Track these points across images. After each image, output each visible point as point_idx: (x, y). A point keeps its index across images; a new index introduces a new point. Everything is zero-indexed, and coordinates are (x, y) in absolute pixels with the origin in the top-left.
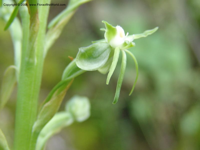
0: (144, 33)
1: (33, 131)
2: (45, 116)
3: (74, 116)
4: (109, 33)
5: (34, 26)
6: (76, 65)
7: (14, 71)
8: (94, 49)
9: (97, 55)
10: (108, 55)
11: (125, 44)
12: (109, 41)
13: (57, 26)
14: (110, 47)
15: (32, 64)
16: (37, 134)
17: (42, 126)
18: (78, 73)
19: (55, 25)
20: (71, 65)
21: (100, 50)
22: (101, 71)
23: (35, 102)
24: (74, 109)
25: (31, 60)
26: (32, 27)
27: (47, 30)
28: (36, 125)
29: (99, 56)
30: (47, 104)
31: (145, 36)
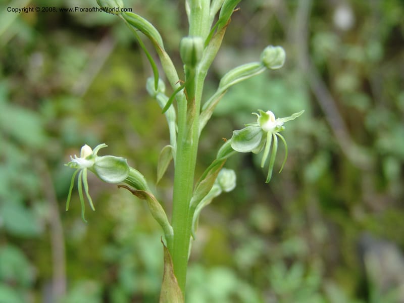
0: (292, 116)
1: (190, 206)
2: (201, 192)
3: (222, 187)
4: (261, 119)
5: (192, 111)
6: (230, 145)
7: (170, 150)
8: (247, 132)
9: (250, 138)
10: (261, 138)
11: (276, 128)
12: (261, 125)
13: (210, 108)
14: (262, 130)
15: (189, 145)
16: (194, 209)
17: (198, 201)
18: (232, 153)
19: (207, 108)
20: (225, 146)
21: (253, 133)
22: (254, 152)
23: (192, 179)
24: (222, 180)
25: (188, 142)
26: (189, 112)
27: (201, 111)
28: (192, 200)
29: (252, 139)
30: (203, 182)
31: (293, 119)
